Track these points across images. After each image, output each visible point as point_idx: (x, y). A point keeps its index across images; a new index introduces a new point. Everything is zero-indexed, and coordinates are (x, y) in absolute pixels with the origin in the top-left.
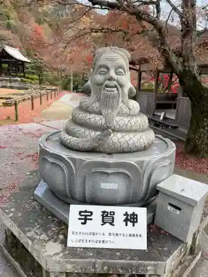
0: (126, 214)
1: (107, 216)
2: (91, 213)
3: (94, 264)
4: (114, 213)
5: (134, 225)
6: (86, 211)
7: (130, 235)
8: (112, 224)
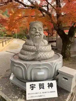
0: (48, 84)
1: (41, 85)
2: (35, 85)
4: (44, 84)
5: (52, 88)
6: (33, 85)
7: (51, 92)
8: (43, 88)
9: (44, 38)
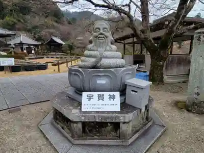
0: (110, 95)
1: (100, 96)
2: (93, 95)
3: (95, 116)
4: (104, 95)
5: (113, 100)
6: (90, 95)
7: (112, 105)
8: (103, 100)
9: (111, 43)
